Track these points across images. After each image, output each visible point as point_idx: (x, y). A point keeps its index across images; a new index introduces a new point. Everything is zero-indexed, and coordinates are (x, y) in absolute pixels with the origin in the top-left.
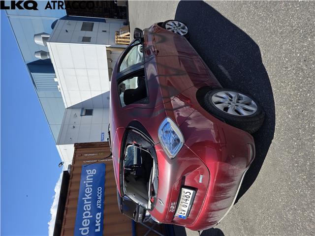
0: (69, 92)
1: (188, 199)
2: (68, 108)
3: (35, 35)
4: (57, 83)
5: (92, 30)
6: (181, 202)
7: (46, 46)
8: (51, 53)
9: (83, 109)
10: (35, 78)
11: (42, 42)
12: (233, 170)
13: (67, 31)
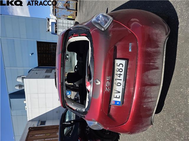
0: (32, 109)
1: (121, 73)
2: (29, 121)
3: (18, 77)
4: (25, 104)
5: (51, 72)
6: (116, 79)
7: (23, 82)
8: (25, 86)
9: (39, 121)
10: (12, 102)
11: (21, 80)
12: (157, 34)
13: (37, 73)
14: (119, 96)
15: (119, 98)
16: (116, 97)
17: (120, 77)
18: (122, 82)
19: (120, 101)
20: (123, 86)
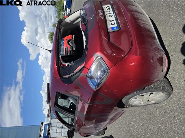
14: (114, 23)
15: (115, 24)
16: (112, 24)
17: (109, 12)
18: (112, 14)
19: (117, 26)
20: (114, 16)
